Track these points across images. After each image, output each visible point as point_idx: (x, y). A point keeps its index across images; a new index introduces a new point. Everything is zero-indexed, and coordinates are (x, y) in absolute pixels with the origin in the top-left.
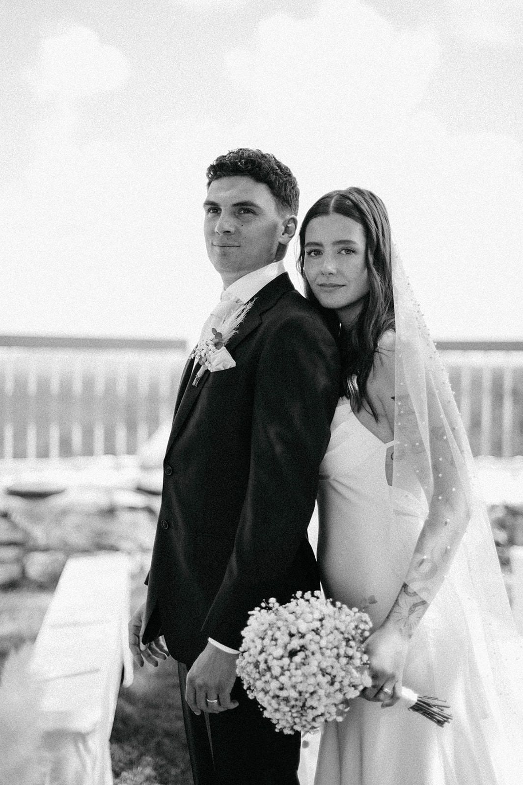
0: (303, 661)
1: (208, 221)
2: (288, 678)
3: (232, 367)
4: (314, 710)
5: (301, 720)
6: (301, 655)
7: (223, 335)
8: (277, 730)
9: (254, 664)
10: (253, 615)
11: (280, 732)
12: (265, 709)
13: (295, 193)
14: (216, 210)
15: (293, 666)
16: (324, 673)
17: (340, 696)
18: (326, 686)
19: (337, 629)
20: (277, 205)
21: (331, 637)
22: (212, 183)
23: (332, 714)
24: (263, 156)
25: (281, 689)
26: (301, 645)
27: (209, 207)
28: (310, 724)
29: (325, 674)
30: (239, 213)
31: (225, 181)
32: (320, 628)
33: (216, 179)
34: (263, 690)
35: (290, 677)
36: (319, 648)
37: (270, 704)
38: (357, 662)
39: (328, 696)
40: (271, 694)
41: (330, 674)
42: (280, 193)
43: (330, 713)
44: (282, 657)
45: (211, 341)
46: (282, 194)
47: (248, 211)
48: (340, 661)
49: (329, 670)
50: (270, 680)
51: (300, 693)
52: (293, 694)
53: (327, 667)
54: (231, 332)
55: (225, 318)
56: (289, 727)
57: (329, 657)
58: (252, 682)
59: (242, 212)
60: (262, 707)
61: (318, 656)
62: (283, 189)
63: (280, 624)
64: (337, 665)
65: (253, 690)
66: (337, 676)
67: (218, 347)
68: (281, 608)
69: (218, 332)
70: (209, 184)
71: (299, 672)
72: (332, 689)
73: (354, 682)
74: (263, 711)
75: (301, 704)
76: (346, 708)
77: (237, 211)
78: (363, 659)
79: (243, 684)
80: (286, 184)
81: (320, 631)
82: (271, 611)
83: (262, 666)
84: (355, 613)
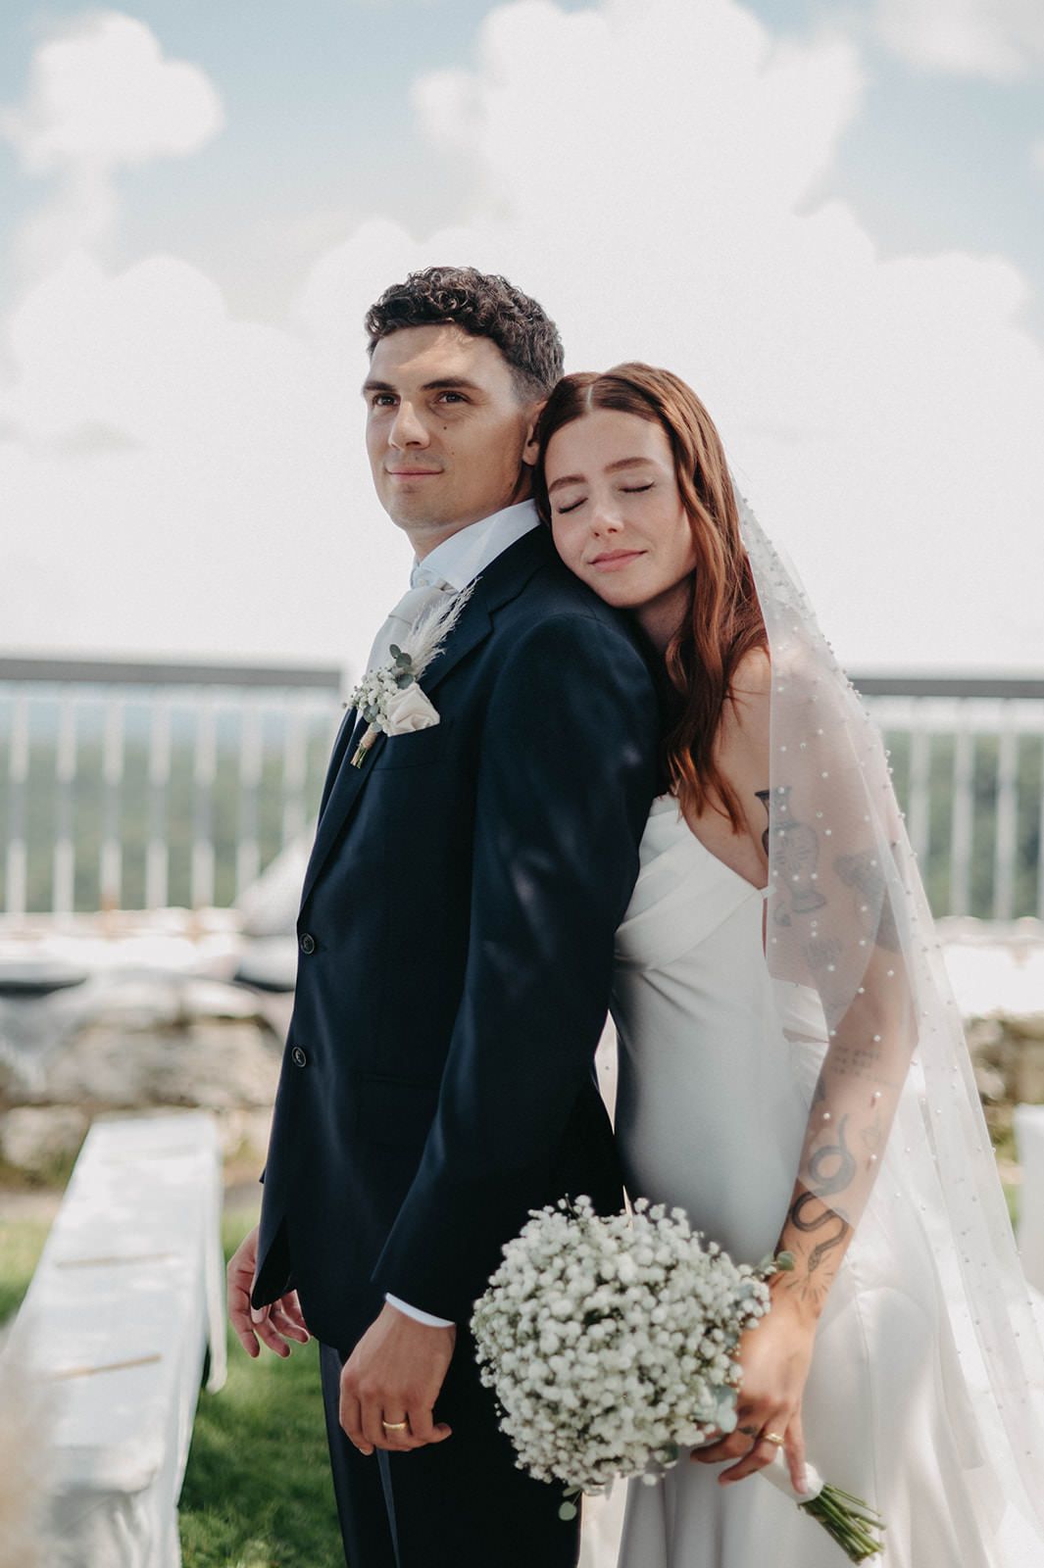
0: (608, 1338)
1: (375, 423)
2: (568, 1365)
3: (432, 724)
4: (603, 1446)
5: (571, 1458)
6: (608, 1325)
7: (412, 657)
8: (518, 1465)
9: (509, 1319)
10: (537, 1219)
11: (524, 1469)
12: (506, 1414)
13: (552, 355)
14: (389, 398)
15: (585, 1342)
16: (644, 1375)
17: (661, 1433)
18: (641, 1405)
19: (697, 1296)
20: (516, 382)
21: (679, 1308)
22: (378, 344)
23: (638, 1465)
24: (481, 281)
25: (549, 1382)
26: (614, 1306)
27: (373, 393)
28: (587, 1473)
29: (645, 1378)
30: (437, 401)
31: (404, 338)
32: (662, 1285)
33: (387, 334)
34: (512, 1374)
35: (573, 1365)
36: (647, 1322)
37: (518, 1407)
38: (717, 1375)
39: (639, 1424)
40: (527, 1386)
41: (654, 1382)
42: (521, 355)
43: (633, 1462)
44: (569, 1318)
45: (390, 671)
46: (525, 358)
47: (455, 397)
48: (682, 1363)
49: (655, 1374)
50: (533, 1357)
51: (585, 1403)
52: (570, 1400)
53: (654, 1365)
54: (431, 651)
55: (418, 623)
56: (544, 1466)
57: (664, 1347)
58: (495, 1351)
59: (444, 399)
60: (502, 1409)
61: (642, 1337)
62: (527, 347)
63: (584, 1250)
64: (674, 1369)
65: (495, 1370)
66: (669, 1392)
67: (404, 683)
68: (595, 1221)
69: (402, 651)
70: (373, 345)
71: (593, 1358)
72: (650, 1414)
73: (700, 1414)
74: (502, 1417)
75: (580, 1426)
76: (669, 1461)
77: (431, 399)
78: (731, 1373)
79: (477, 1352)
80: (532, 338)
81: (661, 1289)
82: (574, 1221)
83: (524, 1325)
84: (743, 1277)
